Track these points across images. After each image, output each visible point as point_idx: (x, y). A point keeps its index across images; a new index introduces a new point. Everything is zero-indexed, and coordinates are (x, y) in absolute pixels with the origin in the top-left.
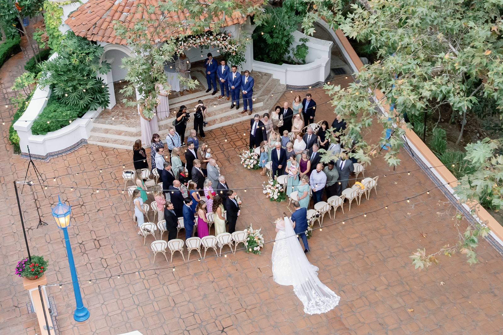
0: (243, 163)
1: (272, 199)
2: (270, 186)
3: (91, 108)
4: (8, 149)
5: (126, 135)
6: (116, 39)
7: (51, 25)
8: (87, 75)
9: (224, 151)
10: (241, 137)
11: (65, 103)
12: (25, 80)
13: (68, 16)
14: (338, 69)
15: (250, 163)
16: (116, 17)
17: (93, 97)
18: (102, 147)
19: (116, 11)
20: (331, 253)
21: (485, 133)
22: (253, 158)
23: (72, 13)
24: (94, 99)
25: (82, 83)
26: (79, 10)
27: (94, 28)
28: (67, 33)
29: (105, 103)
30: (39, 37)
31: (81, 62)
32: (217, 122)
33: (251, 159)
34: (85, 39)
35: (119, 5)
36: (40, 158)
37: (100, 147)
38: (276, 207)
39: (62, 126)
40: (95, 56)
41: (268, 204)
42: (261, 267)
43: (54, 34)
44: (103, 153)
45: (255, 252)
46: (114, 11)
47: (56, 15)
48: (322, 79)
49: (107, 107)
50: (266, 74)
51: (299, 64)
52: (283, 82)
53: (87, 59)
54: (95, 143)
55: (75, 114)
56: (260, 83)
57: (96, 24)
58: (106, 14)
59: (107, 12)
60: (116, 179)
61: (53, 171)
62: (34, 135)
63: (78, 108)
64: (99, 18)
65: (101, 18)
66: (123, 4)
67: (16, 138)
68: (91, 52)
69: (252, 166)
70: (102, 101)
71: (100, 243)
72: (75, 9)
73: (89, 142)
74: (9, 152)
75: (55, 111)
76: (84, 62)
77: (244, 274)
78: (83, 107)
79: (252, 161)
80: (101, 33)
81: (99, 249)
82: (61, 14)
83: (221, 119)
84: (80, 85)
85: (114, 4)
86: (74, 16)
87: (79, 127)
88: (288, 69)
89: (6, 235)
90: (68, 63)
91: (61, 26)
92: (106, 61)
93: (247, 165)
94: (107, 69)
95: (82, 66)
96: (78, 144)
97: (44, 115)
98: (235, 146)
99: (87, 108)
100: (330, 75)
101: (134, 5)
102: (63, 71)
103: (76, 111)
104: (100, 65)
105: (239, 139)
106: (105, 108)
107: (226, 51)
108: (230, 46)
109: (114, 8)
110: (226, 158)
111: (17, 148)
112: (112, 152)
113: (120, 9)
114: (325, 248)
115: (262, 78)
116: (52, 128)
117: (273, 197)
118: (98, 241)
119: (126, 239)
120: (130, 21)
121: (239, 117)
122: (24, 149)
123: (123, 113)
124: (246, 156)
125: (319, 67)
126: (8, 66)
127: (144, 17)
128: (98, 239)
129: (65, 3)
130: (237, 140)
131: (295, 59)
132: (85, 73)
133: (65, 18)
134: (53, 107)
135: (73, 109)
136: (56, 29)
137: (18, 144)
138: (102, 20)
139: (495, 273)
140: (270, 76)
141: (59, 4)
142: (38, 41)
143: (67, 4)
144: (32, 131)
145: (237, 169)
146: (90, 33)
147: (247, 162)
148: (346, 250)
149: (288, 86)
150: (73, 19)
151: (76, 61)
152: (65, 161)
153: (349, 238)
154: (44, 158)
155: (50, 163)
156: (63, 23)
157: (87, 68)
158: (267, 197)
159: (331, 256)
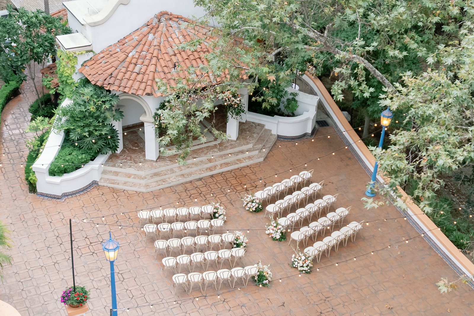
0: (245, 206)
1: (274, 239)
2: (272, 227)
3: (103, 152)
4: (23, 189)
5: (134, 178)
6: (132, 89)
7: (65, 72)
8: (103, 121)
9: (226, 194)
10: (240, 182)
11: (80, 147)
12: (40, 124)
13: (82, 65)
14: (322, 121)
15: (252, 207)
16: (130, 69)
17: (105, 142)
18: (113, 188)
19: (130, 63)
20: (330, 286)
21: (449, 183)
22: (254, 201)
23: (85, 62)
24: (106, 143)
25: (97, 129)
26: (92, 59)
27: (110, 78)
28: (79, 81)
29: (114, 148)
30: (49, 83)
31: (97, 109)
32: (218, 168)
33: (253, 202)
34: (101, 88)
35: (133, 57)
36: (55, 198)
37: (110, 188)
38: (278, 246)
39: (77, 168)
40: (111, 104)
41: (271, 243)
42: (270, 298)
43: (68, 81)
44: (115, 194)
45: (264, 285)
46: (129, 63)
47: (71, 64)
48: (309, 131)
49: (116, 152)
50: (259, 125)
51: (288, 116)
52: (274, 132)
53: (104, 106)
54: (105, 184)
55: (89, 157)
56: (254, 133)
57: (112, 74)
58: (121, 65)
59: (122, 64)
60: (130, 218)
61: (69, 210)
62: (51, 177)
63: (92, 152)
64: (114, 68)
65: (116, 69)
66: (137, 56)
67: (34, 178)
68: (108, 101)
69: (254, 209)
70: (113, 146)
71: (123, 276)
72: (88, 58)
73: (99, 184)
74: (25, 191)
75: (70, 154)
76: (99, 109)
77: (256, 304)
78: (96, 151)
79: (254, 204)
80: (117, 83)
81: (123, 281)
82: (75, 63)
83: (221, 165)
84: (96, 130)
85: (128, 56)
86: (88, 65)
87: (92, 169)
88: (280, 120)
89: (35, 268)
90: (84, 110)
91: (75, 74)
92: (119, 109)
93: (250, 208)
94: (119, 116)
95: (98, 113)
96: (90, 186)
97: (61, 157)
98: (236, 191)
99: (99, 152)
100: (315, 128)
101: (147, 58)
102: (80, 118)
103: (90, 155)
104: (114, 113)
105: (239, 184)
106: (115, 152)
107: (229, 103)
108: (233, 98)
109: (128, 60)
110: (229, 201)
111: (32, 187)
112: (123, 194)
113: (134, 61)
114: (324, 282)
115: (255, 128)
116: (68, 170)
117: (276, 237)
118: (121, 274)
119: (146, 273)
120: (144, 73)
121: (237, 164)
122: (39, 189)
123: (131, 157)
124: (248, 200)
125: (307, 120)
126: (10, 108)
127: (157, 70)
128: (120, 272)
129: (80, 53)
130: (236, 185)
131: (286, 112)
132: (100, 120)
133: (78, 67)
134: (67, 150)
135: (87, 153)
136: (70, 76)
137: (35, 184)
138: (117, 71)
139: (468, 304)
140: (263, 126)
141: (75, 53)
142: (48, 86)
143: (82, 54)
144: (49, 173)
145: (240, 212)
146: (106, 82)
147: (249, 205)
148: (342, 284)
149: (279, 137)
150: (87, 68)
151: (93, 108)
152: (80, 201)
153: (344, 274)
154: (60, 198)
155: (65, 203)
156: (76, 71)
157: (102, 115)
158: (270, 236)
159: (330, 289)
